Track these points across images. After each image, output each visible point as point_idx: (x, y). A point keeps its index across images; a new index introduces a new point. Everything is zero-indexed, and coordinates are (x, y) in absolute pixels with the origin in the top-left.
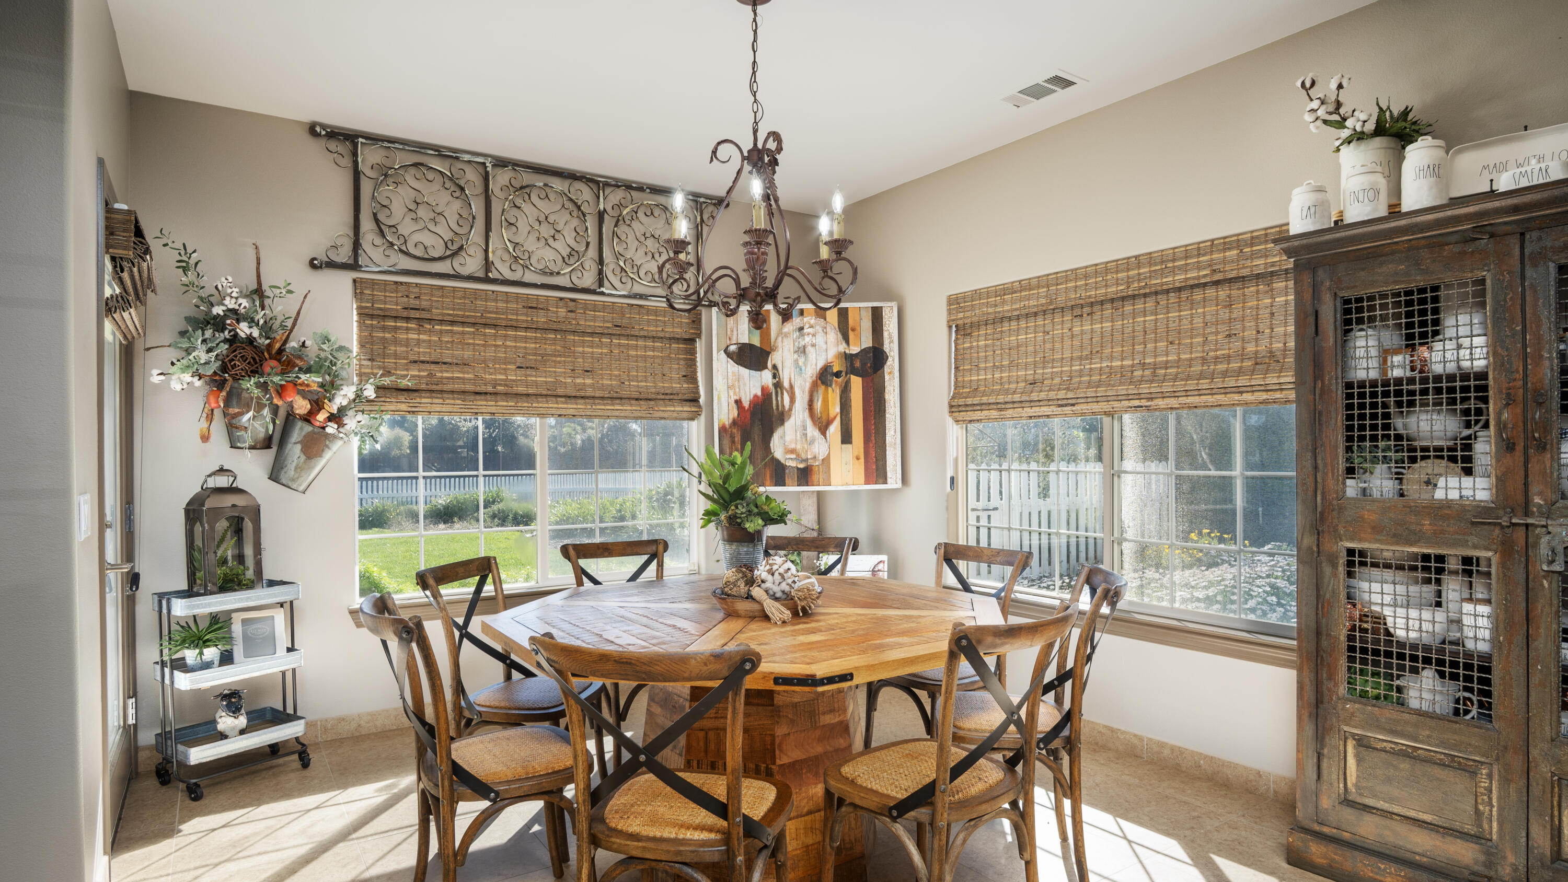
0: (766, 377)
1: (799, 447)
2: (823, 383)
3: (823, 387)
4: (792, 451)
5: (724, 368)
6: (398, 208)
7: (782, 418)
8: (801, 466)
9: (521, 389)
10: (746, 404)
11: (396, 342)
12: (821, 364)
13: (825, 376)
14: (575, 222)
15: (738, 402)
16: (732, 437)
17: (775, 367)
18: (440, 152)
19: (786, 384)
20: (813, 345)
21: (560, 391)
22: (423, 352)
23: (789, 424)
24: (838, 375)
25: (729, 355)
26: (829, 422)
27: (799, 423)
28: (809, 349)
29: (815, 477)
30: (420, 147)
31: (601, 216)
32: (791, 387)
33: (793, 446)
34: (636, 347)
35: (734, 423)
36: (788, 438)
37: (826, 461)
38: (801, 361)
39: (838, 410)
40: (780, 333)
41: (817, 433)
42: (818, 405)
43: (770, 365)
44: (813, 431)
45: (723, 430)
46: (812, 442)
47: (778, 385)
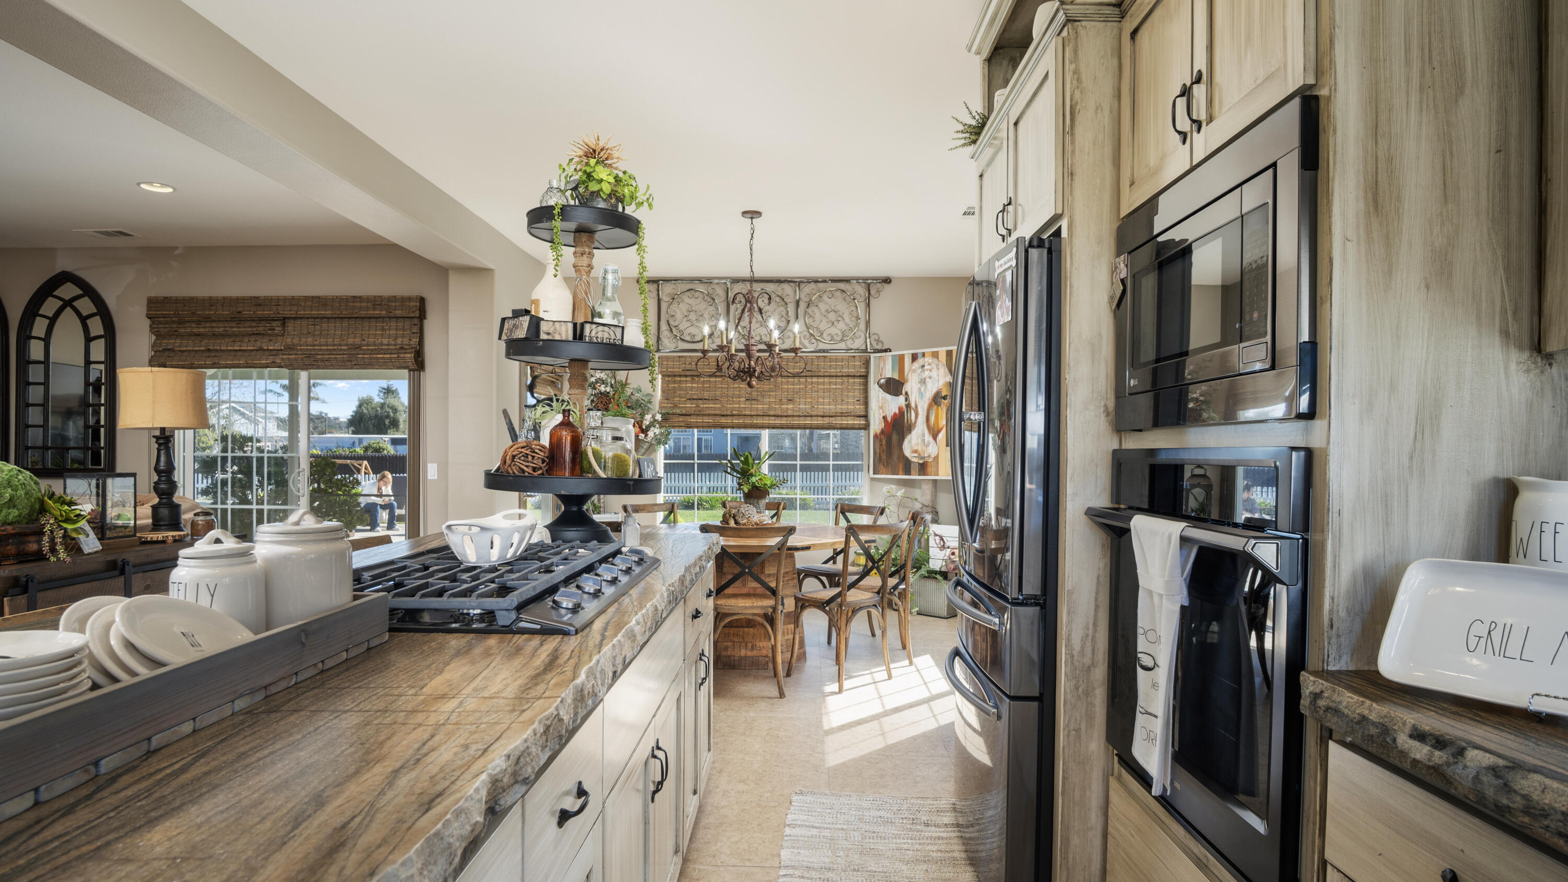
0: (901, 400)
1: (920, 449)
2: (936, 404)
3: (935, 407)
4: (916, 451)
5: (877, 395)
6: (679, 316)
7: (910, 428)
8: (921, 462)
9: (747, 413)
10: (889, 419)
11: (681, 389)
12: (934, 391)
13: (937, 399)
14: (782, 309)
15: (885, 418)
16: (881, 441)
17: (906, 393)
18: (700, 280)
19: (913, 405)
20: (930, 378)
21: (771, 413)
22: (694, 394)
23: (914, 433)
24: (945, 398)
25: (881, 386)
26: (939, 431)
27: (920, 432)
28: (928, 380)
29: (929, 470)
30: (692, 280)
31: (798, 303)
32: (916, 407)
33: (916, 448)
34: (824, 383)
35: (882, 432)
36: (913, 442)
37: (936, 458)
38: (922, 390)
39: (944, 422)
40: (910, 370)
41: (931, 439)
42: (932, 419)
43: (904, 392)
44: (928, 438)
45: (876, 436)
46: (928, 445)
47: (908, 406)
